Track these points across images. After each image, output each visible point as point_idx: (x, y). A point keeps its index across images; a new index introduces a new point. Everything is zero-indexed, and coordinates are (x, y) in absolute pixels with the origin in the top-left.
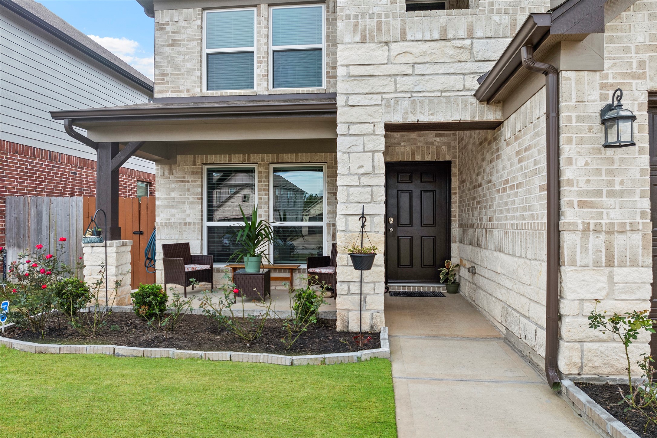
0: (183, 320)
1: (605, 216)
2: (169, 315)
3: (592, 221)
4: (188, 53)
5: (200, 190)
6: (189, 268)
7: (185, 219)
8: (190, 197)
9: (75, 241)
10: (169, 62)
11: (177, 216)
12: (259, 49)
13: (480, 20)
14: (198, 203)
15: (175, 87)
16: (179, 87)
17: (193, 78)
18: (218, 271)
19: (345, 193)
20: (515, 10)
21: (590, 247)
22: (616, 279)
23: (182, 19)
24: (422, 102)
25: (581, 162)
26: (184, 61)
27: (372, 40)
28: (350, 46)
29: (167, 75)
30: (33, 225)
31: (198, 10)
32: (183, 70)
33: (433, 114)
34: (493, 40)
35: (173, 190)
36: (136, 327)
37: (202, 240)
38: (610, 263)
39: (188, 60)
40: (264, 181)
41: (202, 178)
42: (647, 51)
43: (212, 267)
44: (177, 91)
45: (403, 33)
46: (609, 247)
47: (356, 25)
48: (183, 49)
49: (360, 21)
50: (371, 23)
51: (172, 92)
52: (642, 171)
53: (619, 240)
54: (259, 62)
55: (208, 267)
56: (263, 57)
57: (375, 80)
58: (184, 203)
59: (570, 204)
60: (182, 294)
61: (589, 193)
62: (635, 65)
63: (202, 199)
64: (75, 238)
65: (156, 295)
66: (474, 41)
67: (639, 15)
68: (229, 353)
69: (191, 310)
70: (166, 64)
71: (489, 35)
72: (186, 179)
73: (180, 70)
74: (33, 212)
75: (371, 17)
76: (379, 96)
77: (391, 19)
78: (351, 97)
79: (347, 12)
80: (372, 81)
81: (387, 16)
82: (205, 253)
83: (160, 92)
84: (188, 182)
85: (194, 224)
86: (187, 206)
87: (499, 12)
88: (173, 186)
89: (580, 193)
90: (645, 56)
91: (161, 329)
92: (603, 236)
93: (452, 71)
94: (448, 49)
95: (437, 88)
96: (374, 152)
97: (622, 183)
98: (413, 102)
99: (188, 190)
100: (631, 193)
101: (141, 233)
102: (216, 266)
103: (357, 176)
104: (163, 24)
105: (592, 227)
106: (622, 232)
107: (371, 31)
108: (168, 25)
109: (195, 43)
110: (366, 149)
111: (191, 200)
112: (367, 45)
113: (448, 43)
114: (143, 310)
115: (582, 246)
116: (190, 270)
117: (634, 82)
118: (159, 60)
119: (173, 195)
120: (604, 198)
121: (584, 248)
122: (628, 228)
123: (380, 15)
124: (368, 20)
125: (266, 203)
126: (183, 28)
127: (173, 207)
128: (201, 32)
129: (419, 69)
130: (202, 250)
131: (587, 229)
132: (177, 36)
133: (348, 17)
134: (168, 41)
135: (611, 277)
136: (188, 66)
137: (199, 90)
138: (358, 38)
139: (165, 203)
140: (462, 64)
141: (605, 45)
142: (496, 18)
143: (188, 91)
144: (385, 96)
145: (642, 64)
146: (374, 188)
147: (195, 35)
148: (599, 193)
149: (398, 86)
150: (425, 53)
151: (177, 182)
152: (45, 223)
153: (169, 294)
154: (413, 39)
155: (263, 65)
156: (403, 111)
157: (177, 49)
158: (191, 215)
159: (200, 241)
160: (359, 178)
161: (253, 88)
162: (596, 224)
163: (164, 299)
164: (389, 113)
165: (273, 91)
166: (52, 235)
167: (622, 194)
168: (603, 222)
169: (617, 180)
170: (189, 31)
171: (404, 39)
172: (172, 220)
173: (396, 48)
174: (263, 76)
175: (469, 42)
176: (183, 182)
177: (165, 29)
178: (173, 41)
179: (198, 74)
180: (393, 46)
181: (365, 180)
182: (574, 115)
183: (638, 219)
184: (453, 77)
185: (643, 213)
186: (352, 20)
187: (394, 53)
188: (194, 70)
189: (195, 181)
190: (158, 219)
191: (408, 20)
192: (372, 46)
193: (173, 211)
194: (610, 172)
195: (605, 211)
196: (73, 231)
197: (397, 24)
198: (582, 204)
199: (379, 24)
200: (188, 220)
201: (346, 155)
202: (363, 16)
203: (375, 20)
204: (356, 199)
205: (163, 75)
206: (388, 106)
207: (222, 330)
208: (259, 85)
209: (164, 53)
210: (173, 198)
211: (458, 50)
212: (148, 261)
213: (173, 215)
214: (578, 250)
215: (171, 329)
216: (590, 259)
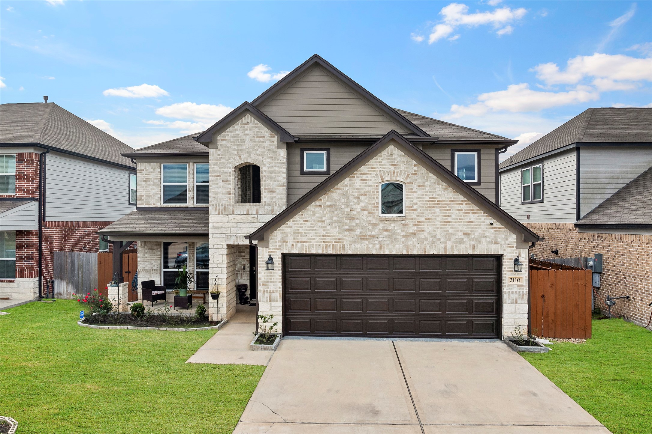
0: (151, 317)
1: (269, 288)
2: (146, 315)
3: (265, 289)
4: (154, 185)
5: (160, 253)
6: (154, 293)
7: (152, 268)
8: (155, 257)
9: (93, 276)
10: (144, 189)
11: (148, 266)
12: (189, 185)
13: (261, 207)
14: (159, 260)
15: (147, 202)
16: (149, 202)
17: (157, 198)
18: (169, 293)
19: (212, 270)
20: (273, 204)
21: (265, 296)
22: (272, 305)
23: (151, 168)
24: (240, 237)
25: (263, 273)
26: (151, 189)
27: (222, 213)
28: (214, 216)
29: (143, 196)
30: (69, 267)
31: (158, 164)
32: (151, 194)
33: (244, 242)
34: (265, 215)
35: (146, 253)
36: (133, 320)
37: (161, 278)
38: (270, 301)
39: (154, 189)
40: (192, 250)
41: (161, 247)
42: (281, 242)
43: (165, 292)
44: (148, 204)
45: (233, 212)
46: (270, 297)
47: (216, 208)
48: (151, 183)
49: (218, 206)
50: (222, 207)
51: (146, 204)
52: (279, 276)
53: (273, 295)
54: (189, 191)
55: (163, 292)
56: (191, 189)
57: (223, 228)
58: (152, 260)
59: (260, 285)
60: (151, 305)
61: (265, 281)
62: (278, 246)
63: (161, 258)
64: (93, 274)
65: (140, 308)
66: (259, 215)
67: (279, 232)
68: (166, 328)
69: (155, 313)
70: (142, 190)
71: (264, 213)
72: (153, 248)
73: (149, 194)
74: (69, 260)
75: (222, 205)
76: (225, 235)
77: (229, 206)
78: (214, 235)
79: (213, 203)
80: (222, 229)
81: (227, 205)
82: (163, 285)
83: (140, 204)
84: (154, 249)
85: (157, 270)
86: (153, 261)
87: (268, 205)
88: (146, 251)
89: (262, 281)
90: (280, 244)
91: (143, 321)
92: (268, 294)
93: (251, 226)
94: (249, 218)
95: (245, 232)
96: (223, 255)
97: (274, 279)
98: (237, 237)
99: (154, 253)
100: (276, 282)
101: (129, 272)
102: (167, 291)
103: (216, 264)
104: (141, 170)
105: (265, 291)
106: (274, 292)
107: (222, 210)
108: (144, 170)
109: (157, 180)
110: (220, 254)
111: (155, 258)
112: (220, 215)
113: (250, 216)
114: (135, 314)
115: (263, 296)
116: (155, 294)
117: (277, 251)
118: (139, 188)
119: (146, 255)
120: (269, 283)
121: (263, 297)
122: (275, 291)
123: (225, 204)
124: (220, 206)
125: (192, 260)
126: (151, 172)
127: (146, 262)
128: (161, 175)
129: (239, 225)
130: (161, 283)
131: (264, 291)
132: (148, 177)
133: (213, 205)
134: (144, 179)
135: (271, 305)
136: (154, 192)
137: (159, 204)
138: (217, 213)
139: (143, 259)
140: (254, 224)
141: (270, 240)
142: (266, 207)
143: (154, 204)
144: (226, 234)
145: (279, 246)
146: (223, 268)
147: (157, 176)
148: (268, 282)
149: (231, 231)
150: (241, 219)
151: (148, 249)
152: (76, 265)
153: (145, 305)
154: (237, 214)
155: (191, 193)
156: (233, 240)
157: (148, 183)
158: (155, 266)
159: (160, 279)
160: (217, 265)
161: (186, 203)
162: (266, 290)
163: (144, 309)
164: (228, 241)
165: (196, 206)
166: (80, 273)
167: (274, 282)
168: (268, 290)
169: (273, 278)
170: (154, 174)
171: (233, 214)
172: (146, 268)
173: (231, 217)
174: (191, 198)
175: (256, 216)
176: (151, 249)
177: (142, 172)
178: (146, 179)
179: (159, 196)
180: (230, 216)
181: (219, 265)
182: (261, 260)
183: (278, 289)
184: (251, 228)
185: (279, 288)
186: (215, 206)
187: (230, 219)
188: (157, 194)
189: (157, 249)
190: (138, 268)
191: (235, 207)
192: (222, 216)
193: (146, 263)
194: (270, 276)
195: (269, 287)
196: (92, 271)
197: (231, 208)
198: (263, 285)
199: (225, 208)
200: (154, 268)
201: (212, 256)
202: (219, 205)
203: (223, 206)
204: (216, 273)
205: (141, 196)
206: (228, 238)
207: (166, 321)
208: (189, 202)
209: (141, 185)
210: (147, 257)
211: (253, 218)
212: (133, 288)
213: (147, 266)
214: (262, 297)
215: (146, 321)
216: (265, 300)
